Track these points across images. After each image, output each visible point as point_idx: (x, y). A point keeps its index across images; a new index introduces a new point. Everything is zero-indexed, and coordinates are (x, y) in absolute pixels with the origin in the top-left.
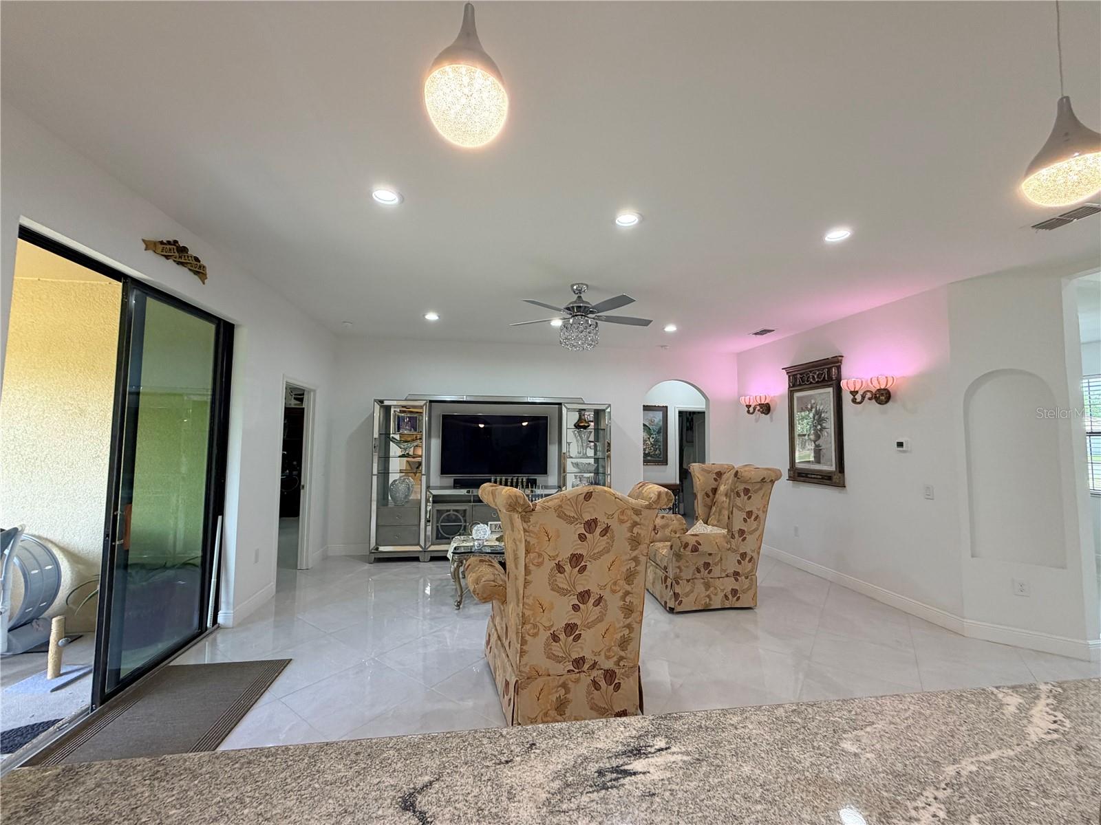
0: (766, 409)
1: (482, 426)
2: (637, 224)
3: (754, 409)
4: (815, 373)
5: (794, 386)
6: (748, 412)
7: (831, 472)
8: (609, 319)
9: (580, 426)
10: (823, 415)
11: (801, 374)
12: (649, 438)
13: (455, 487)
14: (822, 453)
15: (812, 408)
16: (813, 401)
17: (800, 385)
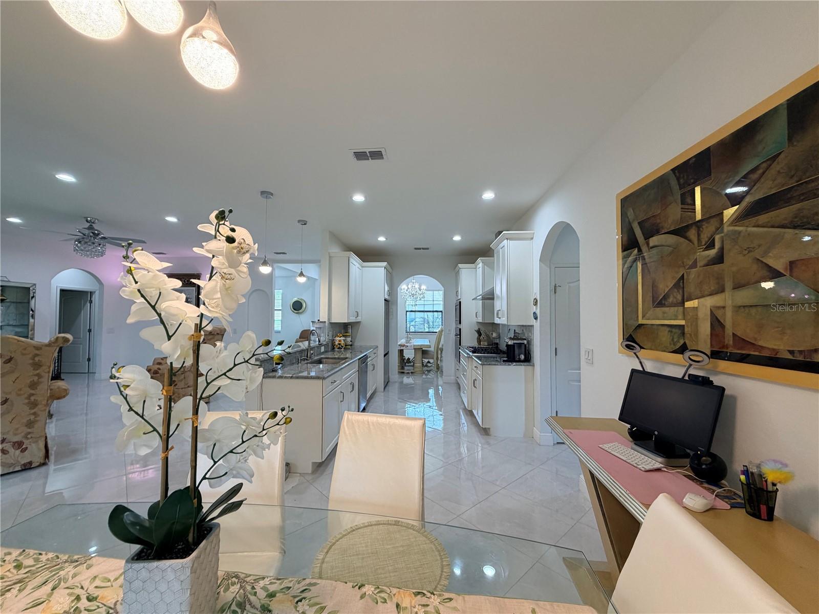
2: (175, 222)
4: (186, 279)
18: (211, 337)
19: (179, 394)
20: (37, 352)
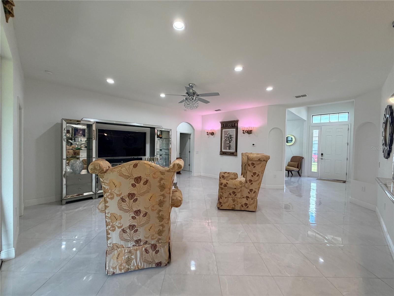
0: (212, 134)
2: (241, 71)
3: (209, 134)
4: (230, 124)
5: (223, 127)
6: (207, 134)
7: (234, 152)
10: (232, 136)
11: (225, 124)
14: (231, 147)
15: (228, 134)
16: (229, 132)
17: (225, 127)
18: (258, 162)
19: (238, 202)
20: (162, 176)
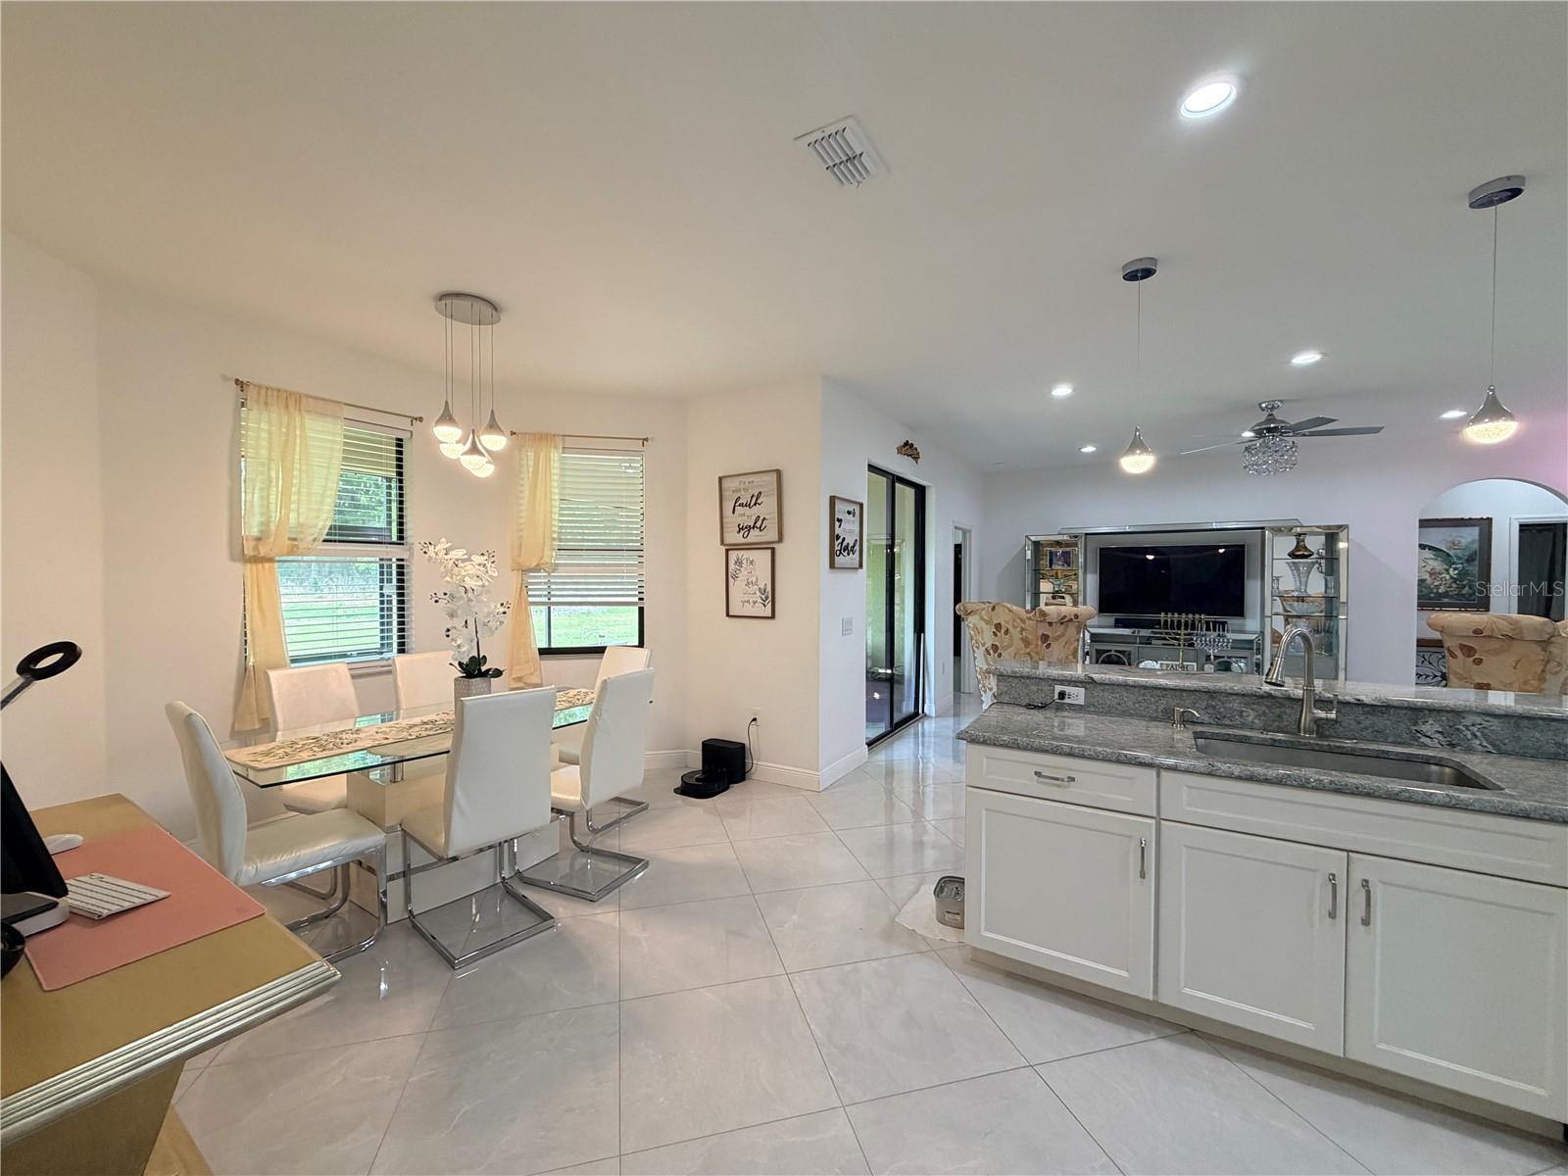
1: (1150, 557)
2: (1318, 361)
8: (1312, 434)
9: (1299, 553)
12: (1447, 570)
13: (1116, 627)
